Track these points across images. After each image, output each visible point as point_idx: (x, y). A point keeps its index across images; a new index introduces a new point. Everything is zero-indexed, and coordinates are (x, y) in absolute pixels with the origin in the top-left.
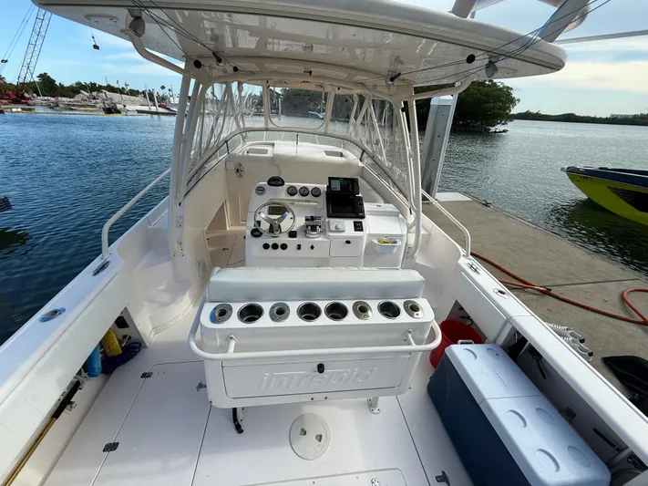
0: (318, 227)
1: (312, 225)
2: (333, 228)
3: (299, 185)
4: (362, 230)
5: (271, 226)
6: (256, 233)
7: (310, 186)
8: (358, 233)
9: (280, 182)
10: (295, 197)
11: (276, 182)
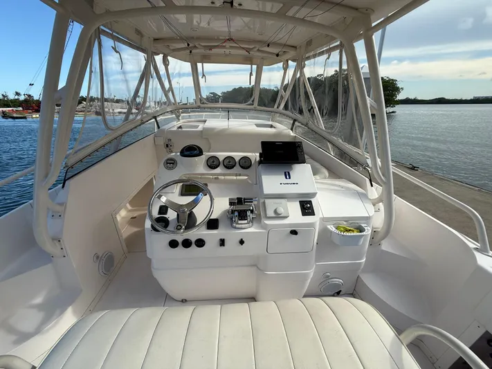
0: (249, 213)
1: (240, 211)
2: (270, 213)
3: (222, 155)
4: (312, 213)
7: (237, 155)
8: (309, 219)
9: (197, 152)
10: (218, 170)
11: (191, 151)
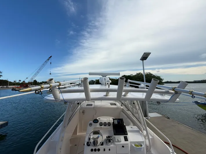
0: (111, 140)
1: (109, 140)
2: (116, 140)
5: (94, 141)
6: (88, 144)
7: (107, 122)
8: (126, 142)
9: (97, 121)
10: (102, 127)
